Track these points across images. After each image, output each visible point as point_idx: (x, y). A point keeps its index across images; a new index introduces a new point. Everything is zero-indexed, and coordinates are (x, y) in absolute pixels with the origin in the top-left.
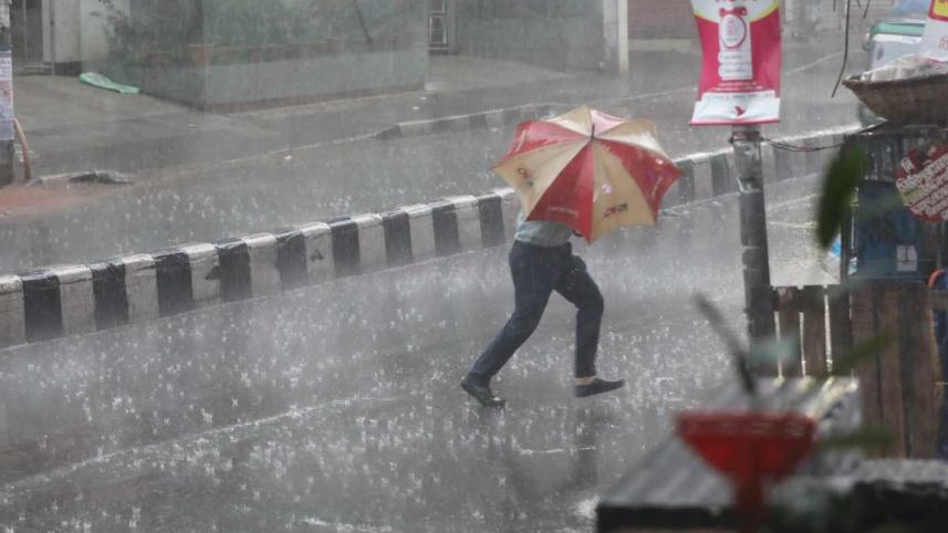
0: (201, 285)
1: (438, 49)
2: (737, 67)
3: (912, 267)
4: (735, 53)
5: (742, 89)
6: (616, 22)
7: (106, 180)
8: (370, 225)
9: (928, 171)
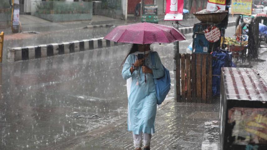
0: (55, 51)
1: (94, 14)
2: (174, 8)
3: (206, 51)
4: (174, 5)
5: (175, 13)
6: (125, 11)
7: (35, 33)
8: (87, 42)
9: (211, 32)
